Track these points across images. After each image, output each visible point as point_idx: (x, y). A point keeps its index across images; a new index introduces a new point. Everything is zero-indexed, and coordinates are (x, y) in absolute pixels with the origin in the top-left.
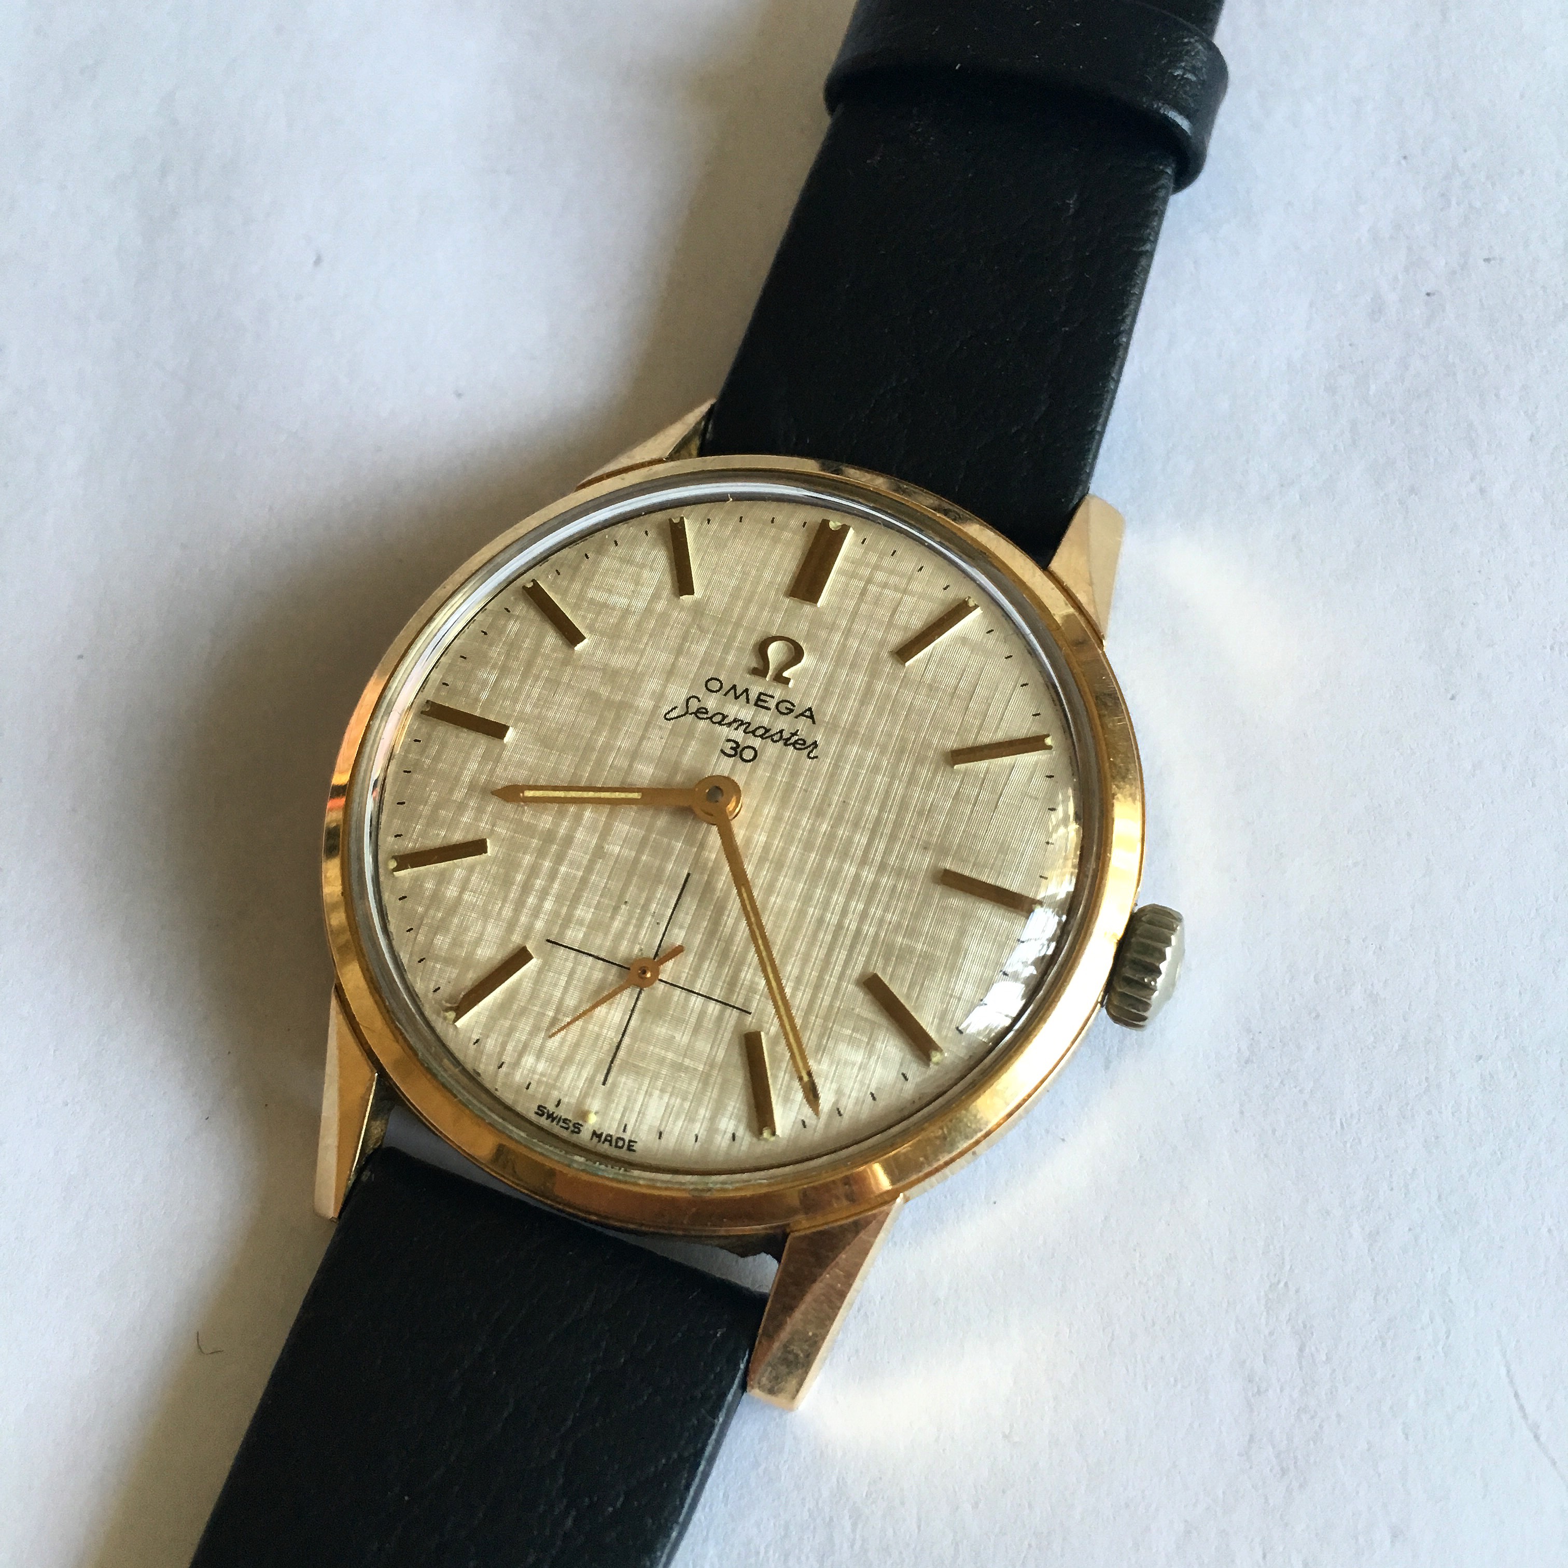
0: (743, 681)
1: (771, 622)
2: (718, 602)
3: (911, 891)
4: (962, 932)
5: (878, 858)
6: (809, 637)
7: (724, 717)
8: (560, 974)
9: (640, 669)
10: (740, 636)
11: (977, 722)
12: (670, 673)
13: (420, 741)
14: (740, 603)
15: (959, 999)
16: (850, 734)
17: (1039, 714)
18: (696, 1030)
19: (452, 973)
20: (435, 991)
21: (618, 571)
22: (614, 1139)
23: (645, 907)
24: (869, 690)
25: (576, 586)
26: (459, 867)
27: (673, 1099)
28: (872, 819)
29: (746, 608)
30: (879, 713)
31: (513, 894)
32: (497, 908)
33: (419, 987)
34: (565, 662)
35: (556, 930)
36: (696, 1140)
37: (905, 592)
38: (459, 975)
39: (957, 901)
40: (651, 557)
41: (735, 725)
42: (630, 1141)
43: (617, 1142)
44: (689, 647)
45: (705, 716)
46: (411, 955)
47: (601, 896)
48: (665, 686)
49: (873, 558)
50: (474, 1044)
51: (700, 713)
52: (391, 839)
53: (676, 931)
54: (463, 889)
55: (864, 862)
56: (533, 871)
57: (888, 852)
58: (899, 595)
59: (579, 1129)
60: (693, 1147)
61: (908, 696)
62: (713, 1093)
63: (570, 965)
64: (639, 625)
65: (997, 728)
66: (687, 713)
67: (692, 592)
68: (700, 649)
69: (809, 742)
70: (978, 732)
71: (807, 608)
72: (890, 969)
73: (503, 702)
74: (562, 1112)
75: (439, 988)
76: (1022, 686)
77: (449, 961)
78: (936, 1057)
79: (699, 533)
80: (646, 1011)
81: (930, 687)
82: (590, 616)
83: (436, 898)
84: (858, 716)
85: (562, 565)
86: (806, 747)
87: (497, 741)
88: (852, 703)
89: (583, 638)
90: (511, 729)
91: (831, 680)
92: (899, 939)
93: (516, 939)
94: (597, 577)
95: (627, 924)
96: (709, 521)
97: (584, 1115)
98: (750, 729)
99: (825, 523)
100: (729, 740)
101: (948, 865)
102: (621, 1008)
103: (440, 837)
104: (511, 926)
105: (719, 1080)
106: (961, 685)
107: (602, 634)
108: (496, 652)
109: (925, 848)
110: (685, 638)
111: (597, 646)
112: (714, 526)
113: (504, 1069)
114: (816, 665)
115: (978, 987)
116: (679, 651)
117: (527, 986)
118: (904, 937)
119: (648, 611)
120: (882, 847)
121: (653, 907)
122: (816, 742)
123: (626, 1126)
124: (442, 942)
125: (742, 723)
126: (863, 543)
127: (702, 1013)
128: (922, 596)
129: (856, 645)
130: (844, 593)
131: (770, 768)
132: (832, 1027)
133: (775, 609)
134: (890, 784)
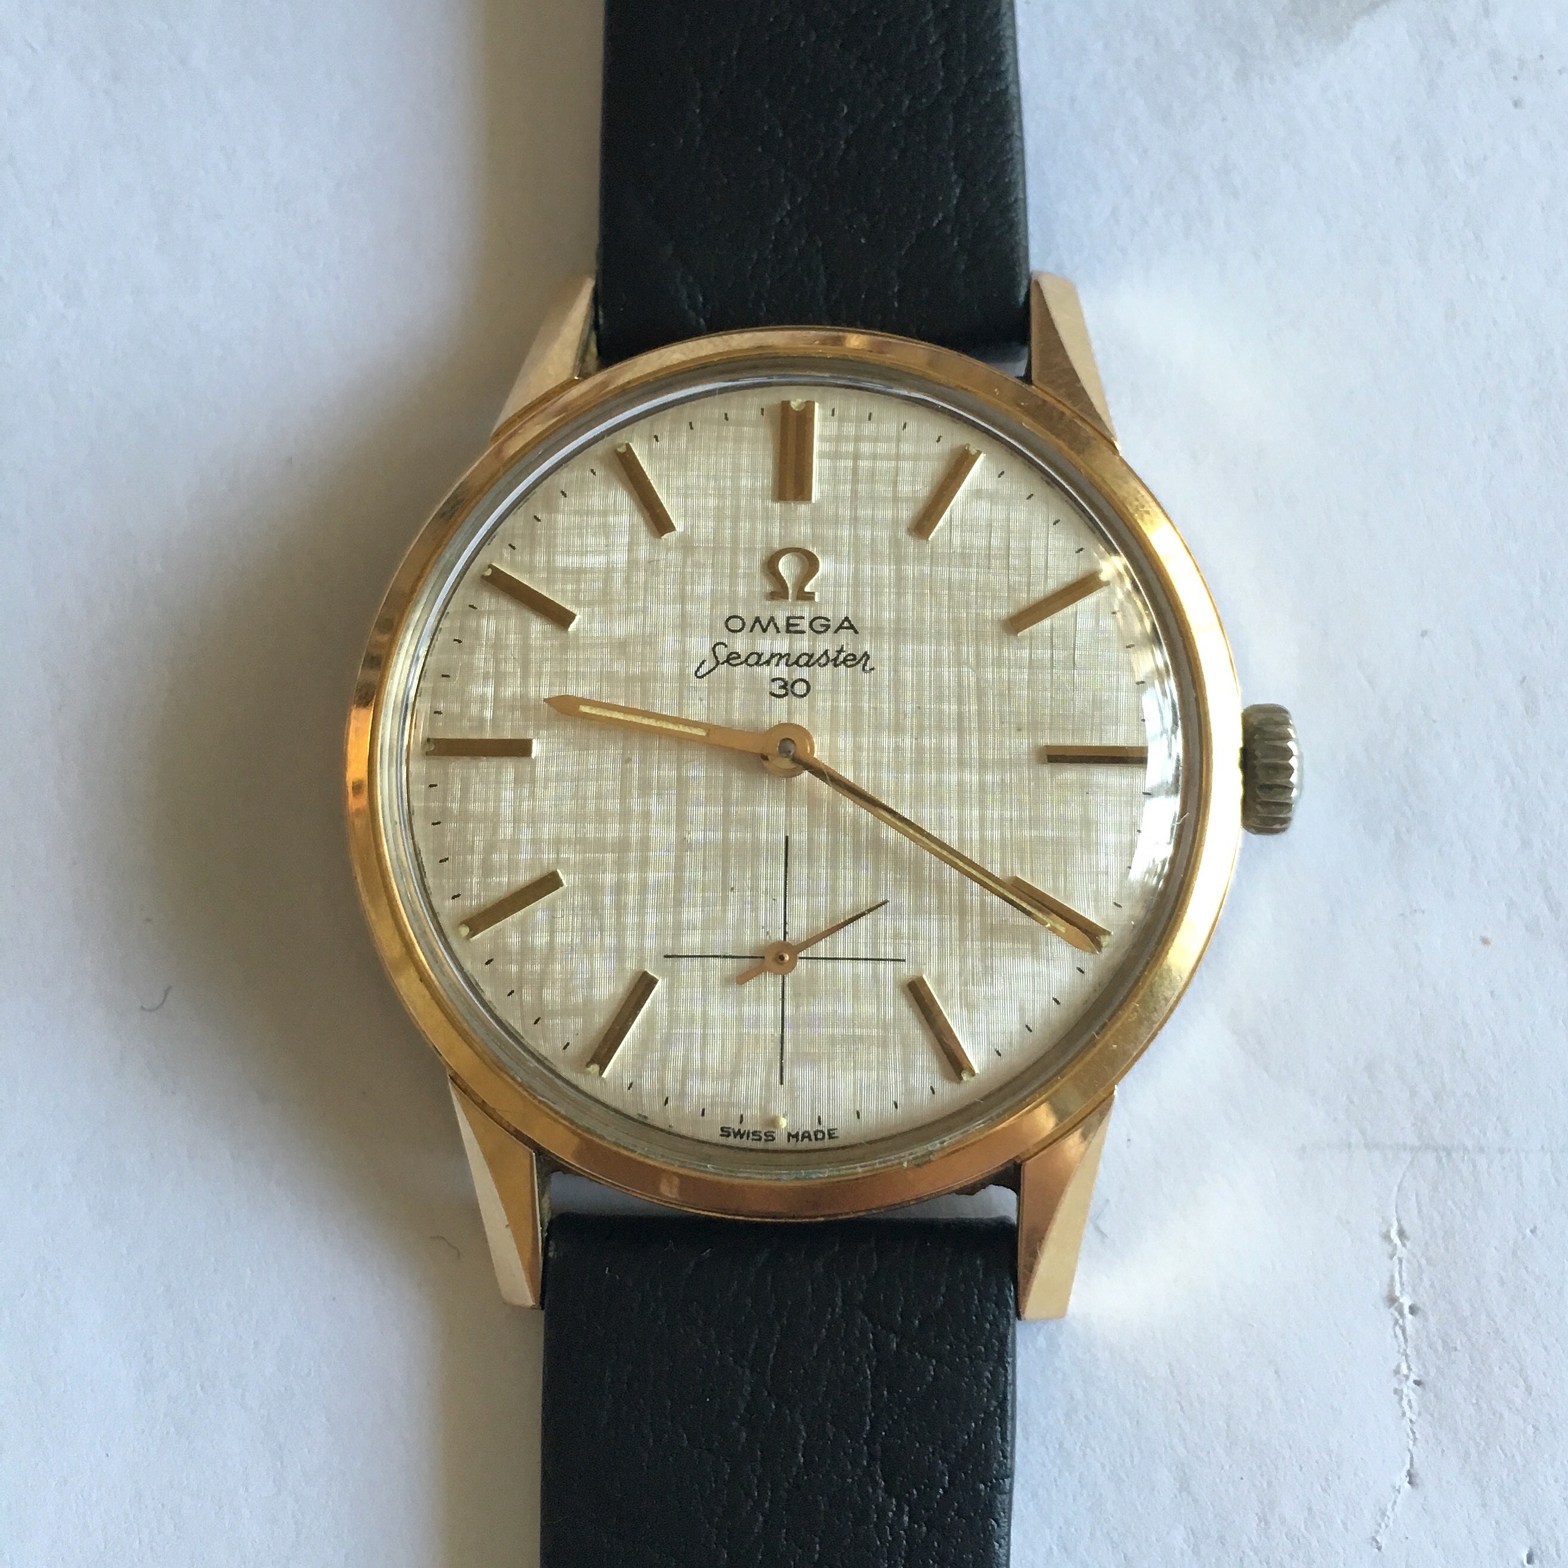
0: (764, 610)
1: (768, 536)
2: (705, 528)
3: (1021, 780)
4: (1085, 805)
5: (975, 755)
6: (815, 539)
7: (760, 656)
8: (692, 987)
9: (648, 629)
10: (742, 562)
11: (1025, 580)
12: (684, 625)
13: (436, 785)
14: (728, 524)
15: (1107, 873)
16: (898, 633)
17: (1081, 550)
18: (856, 997)
19: (576, 1024)
20: (565, 1048)
21: (580, 527)
22: (812, 1134)
23: (754, 889)
24: (900, 579)
25: (540, 559)
26: (538, 910)
27: (858, 1073)
28: (954, 716)
29: (735, 527)
30: (919, 597)
31: (609, 920)
32: (597, 940)
33: (544, 1049)
34: (564, 648)
35: (669, 942)
36: (896, 1107)
37: (898, 457)
38: (585, 1022)
39: (1071, 774)
40: (611, 501)
41: (774, 661)
42: (829, 1131)
43: (816, 1135)
44: (692, 590)
45: (738, 661)
46: (523, 1018)
47: (703, 891)
48: (683, 642)
49: (850, 429)
50: (629, 1089)
51: (731, 659)
52: (449, 903)
53: (796, 901)
54: (552, 932)
55: (962, 764)
56: (620, 888)
57: (982, 746)
58: (893, 463)
59: (772, 1136)
60: (896, 1114)
61: (943, 572)
62: (895, 1054)
63: (698, 974)
64: (628, 581)
65: (1046, 577)
66: (718, 663)
67: (672, 528)
68: (704, 587)
69: (859, 655)
70: (1029, 590)
71: (803, 508)
72: (1028, 868)
73: (513, 714)
74: (748, 1126)
75: (568, 1044)
76: (1054, 524)
77: (566, 1012)
78: (1105, 941)
79: (651, 455)
80: (796, 995)
81: (963, 555)
82: (569, 587)
83: (526, 952)
84: (899, 610)
85: (513, 536)
86: (858, 660)
87: (524, 760)
88: (888, 597)
89: (572, 616)
90: (534, 741)
91: (857, 580)
92: (1026, 833)
93: (631, 966)
94: (559, 541)
95: (742, 910)
96: (656, 437)
97: (773, 1122)
98: (793, 659)
99: (785, 405)
100: (774, 680)
101: (1047, 740)
102: (770, 1000)
103: (504, 883)
104: (620, 952)
105: (898, 1039)
106: (994, 543)
107: (591, 604)
108: (481, 659)
109: (1019, 730)
110: (683, 583)
111: (591, 618)
112: (664, 443)
113: (671, 1103)
114: (835, 569)
115: (1121, 855)
116: (683, 598)
117: (663, 1010)
118: (1030, 829)
119: (632, 564)
120: (975, 743)
121: (763, 885)
122: (866, 653)
123: (819, 1118)
124: (551, 995)
125: (781, 657)
126: (833, 415)
127: (856, 977)
128: (916, 458)
129: (868, 534)
130: (834, 478)
131: (828, 696)
132: (992, 945)
133: (768, 518)
134: (959, 675)
